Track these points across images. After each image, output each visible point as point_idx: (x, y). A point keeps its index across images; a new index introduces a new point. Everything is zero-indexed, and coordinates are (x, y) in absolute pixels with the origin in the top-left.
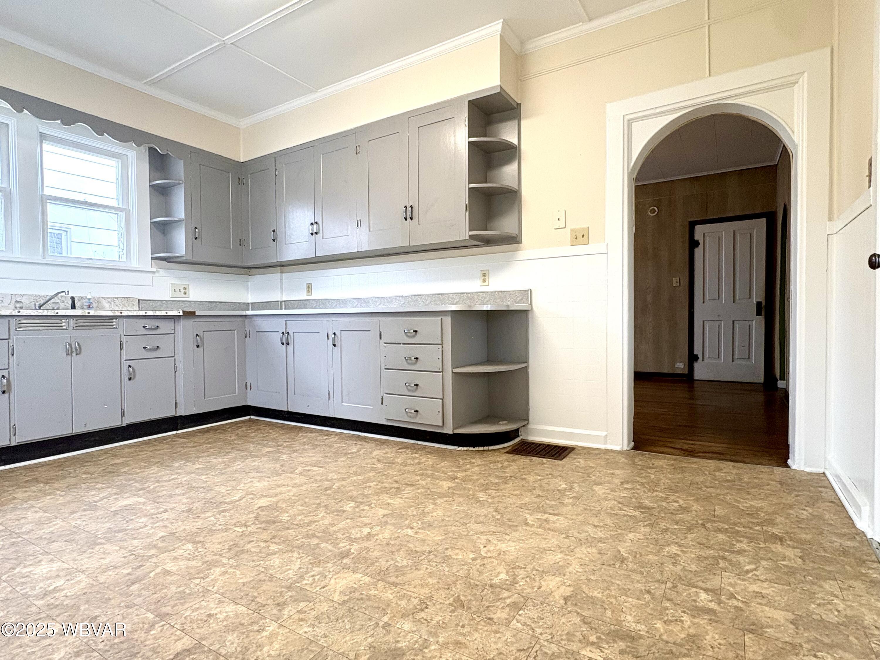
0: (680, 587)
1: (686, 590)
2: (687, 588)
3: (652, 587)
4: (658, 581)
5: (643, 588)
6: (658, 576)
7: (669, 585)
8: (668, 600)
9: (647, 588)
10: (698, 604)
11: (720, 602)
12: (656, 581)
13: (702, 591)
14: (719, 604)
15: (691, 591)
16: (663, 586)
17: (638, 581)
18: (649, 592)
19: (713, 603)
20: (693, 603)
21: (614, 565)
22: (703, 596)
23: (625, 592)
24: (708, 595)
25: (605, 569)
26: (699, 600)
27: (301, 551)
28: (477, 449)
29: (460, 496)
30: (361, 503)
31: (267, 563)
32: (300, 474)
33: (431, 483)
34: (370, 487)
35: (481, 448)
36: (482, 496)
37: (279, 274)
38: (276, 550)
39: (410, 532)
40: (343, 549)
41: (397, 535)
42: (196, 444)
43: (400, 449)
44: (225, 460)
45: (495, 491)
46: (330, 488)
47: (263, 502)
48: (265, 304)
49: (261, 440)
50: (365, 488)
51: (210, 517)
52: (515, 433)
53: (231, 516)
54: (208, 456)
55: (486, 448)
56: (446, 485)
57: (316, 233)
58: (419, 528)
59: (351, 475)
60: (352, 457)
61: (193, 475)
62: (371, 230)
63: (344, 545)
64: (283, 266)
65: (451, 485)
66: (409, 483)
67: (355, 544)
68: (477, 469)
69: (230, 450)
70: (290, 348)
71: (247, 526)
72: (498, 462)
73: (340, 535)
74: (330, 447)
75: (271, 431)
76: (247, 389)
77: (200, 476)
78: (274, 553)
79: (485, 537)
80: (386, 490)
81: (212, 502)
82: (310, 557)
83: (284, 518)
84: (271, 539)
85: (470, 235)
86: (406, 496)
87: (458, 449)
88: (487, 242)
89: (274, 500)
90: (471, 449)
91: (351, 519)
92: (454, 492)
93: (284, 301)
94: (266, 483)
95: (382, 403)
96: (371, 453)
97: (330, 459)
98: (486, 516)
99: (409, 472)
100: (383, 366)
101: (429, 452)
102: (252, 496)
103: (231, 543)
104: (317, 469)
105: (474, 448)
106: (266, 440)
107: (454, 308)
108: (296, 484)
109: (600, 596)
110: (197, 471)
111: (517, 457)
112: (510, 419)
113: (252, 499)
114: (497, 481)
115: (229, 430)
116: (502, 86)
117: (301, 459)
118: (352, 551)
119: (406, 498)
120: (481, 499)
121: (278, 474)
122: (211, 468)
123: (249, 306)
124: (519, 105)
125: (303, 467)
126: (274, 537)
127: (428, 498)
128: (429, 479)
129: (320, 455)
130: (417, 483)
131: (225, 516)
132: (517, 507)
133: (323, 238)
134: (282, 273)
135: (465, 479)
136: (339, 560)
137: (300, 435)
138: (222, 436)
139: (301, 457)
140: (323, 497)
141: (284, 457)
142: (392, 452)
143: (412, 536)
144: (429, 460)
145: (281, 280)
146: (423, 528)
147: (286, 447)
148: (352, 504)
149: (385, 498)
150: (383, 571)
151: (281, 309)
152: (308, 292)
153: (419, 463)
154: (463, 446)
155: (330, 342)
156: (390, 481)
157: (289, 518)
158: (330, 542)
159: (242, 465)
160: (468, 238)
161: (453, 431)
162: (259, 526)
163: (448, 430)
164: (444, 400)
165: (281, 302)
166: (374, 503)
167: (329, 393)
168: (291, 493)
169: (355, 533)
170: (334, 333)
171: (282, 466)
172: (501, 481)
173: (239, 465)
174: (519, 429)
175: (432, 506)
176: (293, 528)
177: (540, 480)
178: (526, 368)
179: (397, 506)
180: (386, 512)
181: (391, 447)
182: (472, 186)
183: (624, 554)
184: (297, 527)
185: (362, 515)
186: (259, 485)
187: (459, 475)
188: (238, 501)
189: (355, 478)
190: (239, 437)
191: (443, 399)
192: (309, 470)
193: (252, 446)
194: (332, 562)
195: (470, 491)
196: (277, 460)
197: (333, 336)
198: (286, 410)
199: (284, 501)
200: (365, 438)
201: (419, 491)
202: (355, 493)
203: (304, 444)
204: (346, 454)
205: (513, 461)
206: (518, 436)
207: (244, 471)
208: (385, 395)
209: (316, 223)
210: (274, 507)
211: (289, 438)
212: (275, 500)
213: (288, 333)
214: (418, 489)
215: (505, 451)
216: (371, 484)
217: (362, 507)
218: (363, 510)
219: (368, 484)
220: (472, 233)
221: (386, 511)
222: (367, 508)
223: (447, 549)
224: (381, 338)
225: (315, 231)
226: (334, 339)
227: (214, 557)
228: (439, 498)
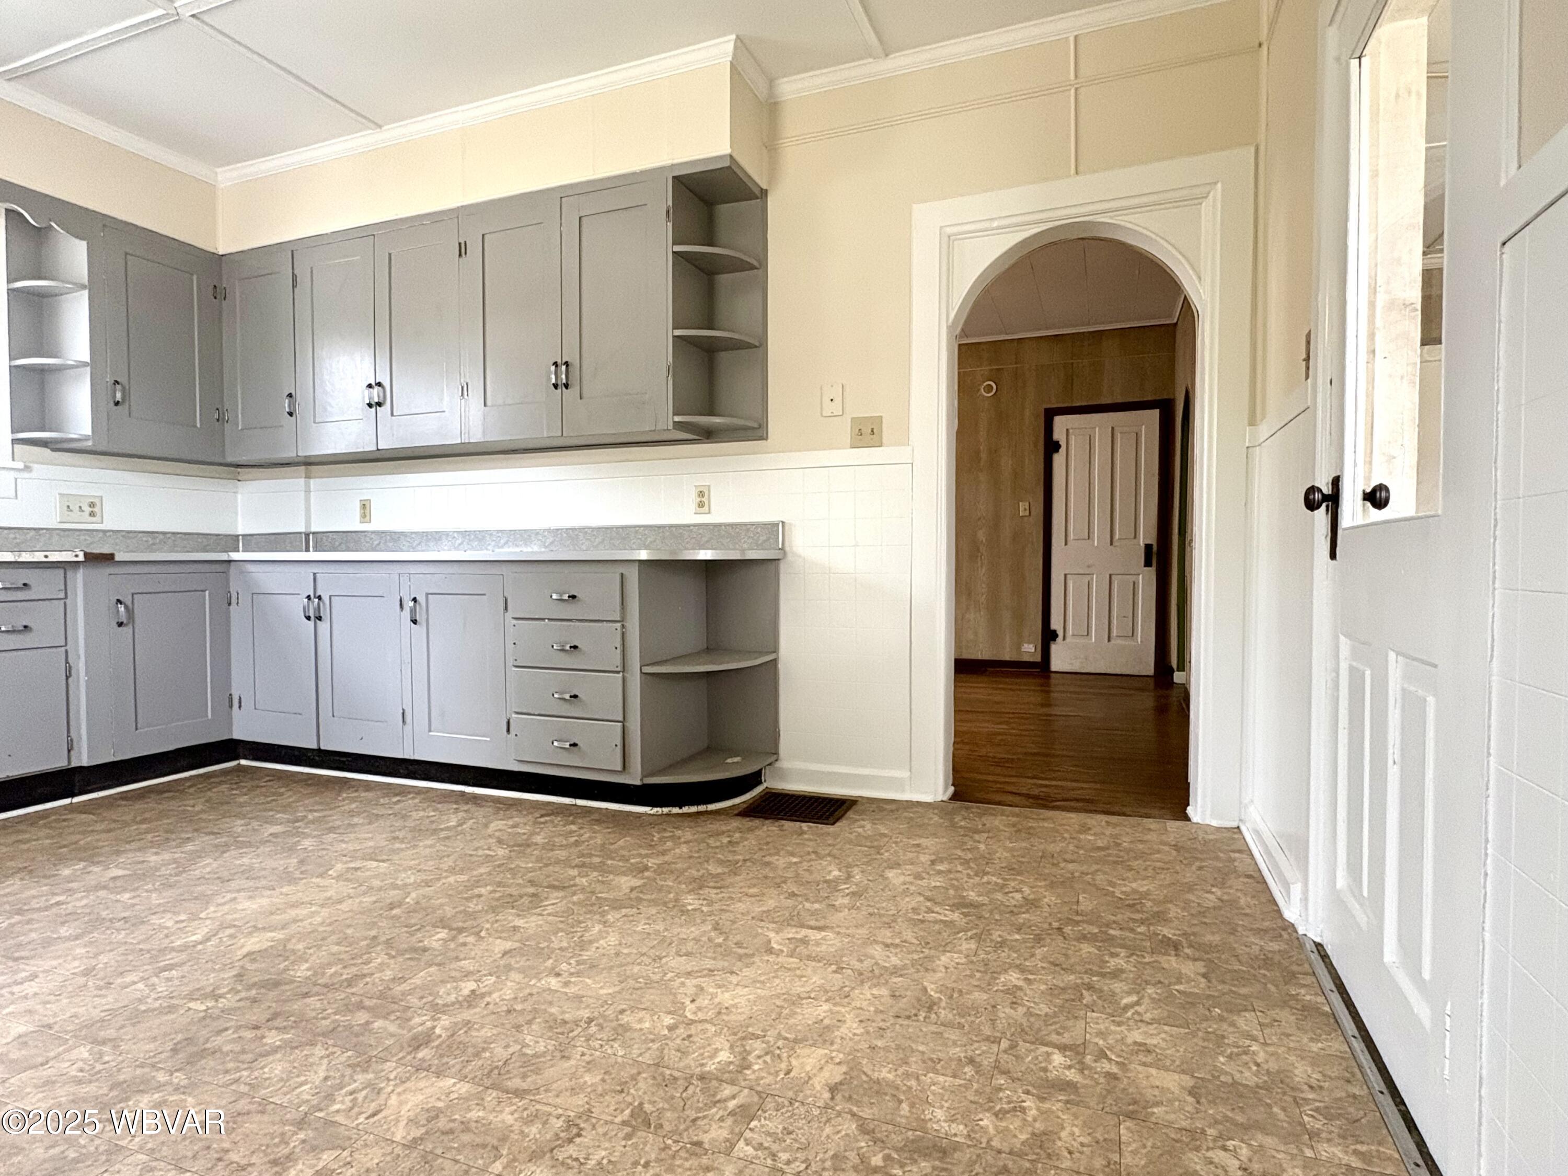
0: (1023, 1047)
1: (1032, 1050)
2: (1033, 1047)
3: (977, 1052)
4: (987, 1039)
5: (962, 1055)
6: (987, 1031)
7: (1005, 1044)
8: (1004, 1073)
9: (970, 1053)
10: (1048, 1074)
11: (1082, 1068)
12: (984, 1040)
13: (1056, 1051)
14: (1081, 1071)
15: (1038, 1052)
16: (995, 1048)
17: (955, 1043)
18: (971, 1061)
19: (1073, 1070)
20: (1042, 1074)
21: (916, 1015)
22: (1058, 1059)
23: (932, 1065)
24: (1065, 1057)
25: (901, 1025)
26: (1050, 1067)
27: (330, 1042)
28: (686, 809)
29: (654, 902)
30: (460, 930)
31: (256, 1074)
32: (338, 878)
33: (599, 881)
34: (480, 896)
35: (693, 809)
36: (691, 902)
37: (303, 480)
38: (278, 1043)
39: (554, 982)
40: (420, 1029)
41: (528, 991)
42: (113, 825)
43: (542, 816)
44: (176, 856)
45: (715, 891)
46: (400, 904)
47: (253, 943)
48: (273, 537)
49: (260, 811)
50: (468, 899)
51: (135, 983)
52: (755, 779)
53: (183, 977)
54: (139, 850)
55: (702, 808)
56: (626, 882)
57: (379, 404)
58: (572, 974)
59: (444, 874)
60: (448, 838)
61: (102, 893)
62: (489, 403)
63: (420, 1022)
64: (309, 463)
65: (636, 882)
66: (556, 883)
67: (444, 1017)
68: (684, 848)
69: (189, 835)
70: (324, 626)
71: (217, 998)
72: (723, 833)
73: (414, 1001)
74: (404, 817)
75: (283, 790)
76: (231, 706)
77: (118, 893)
78: (275, 1050)
79: (695, 982)
80: (511, 902)
81: (141, 950)
82: (350, 1053)
83: (298, 974)
84: (268, 1021)
85: (675, 422)
86: (550, 909)
87: (652, 812)
88: (708, 435)
89: (279, 935)
90: (676, 810)
91: (439, 965)
92: (641, 895)
93: (314, 533)
94: (265, 902)
95: (508, 731)
96: (486, 826)
97: (402, 842)
98: (697, 940)
99: (558, 862)
100: (510, 662)
101: (597, 820)
102: (232, 931)
103: (180, 1037)
104: (375, 864)
105: (681, 808)
106: (271, 810)
107: (644, 555)
108: (330, 898)
109: (890, 1076)
110: (111, 885)
111: (757, 822)
112: (747, 753)
113: (232, 936)
114: (719, 870)
115: (192, 790)
116: (734, 155)
117: (344, 846)
118: (438, 1031)
119: (549, 914)
120: (690, 908)
121: (292, 881)
122: (143, 875)
123: (238, 541)
124: (764, 193)
125: (346, 863)
126: (275, 1016)
127: (590, 912)
128: (595, 874)
129: (384, 836)
130: (572, 883)
131: (169, 979)
132: (753, 918)
133: (392, 415)
134: (308, 477)
135: (661, 870)
136: (409, 1053)
137: (345, 795)
138: (173, 805)
139: (342, 841)
140: (383, 923)
141: (307, 843)
142: (525, 824)
143: (557, 991)
144: (595, 837)
145: (308, 491)
146: (578, 974)
147: (313, 822)
148: (443, 934)
149: (510, 917)
150: (497, 1067)
151: (307, 550)
152: (364, 516)
153: (577, 844)
154: (661, 807)
155: (406, 614)
156: (520, 881)
157: (309, 973)
158: (392, 1017)
159: (215, 865)
160: (671, 427)
161: (641, 780)
162: (243, 994)
163: (634, 778)
164: (626, 724)
165: (307, 535)
166: (487, 929)
167: (403, 714)
168: (318, 919)
169: (446, 994)
170: (415, 600)
171: (302, 862)
172: (726, 870)
173: (208, 865)
174: (760, 771)
175: (597, 928)
176: (318, 994)
177: (795, 863)
178: (775, 662)
179: (531, 932)
180: (508, 945)
181: (525, 813)
182: (678, 332)
183: (932, 993)
184: (326, 990)
185: (462, 956)
186: (249, 906)
187: (651, 862)
188: (201, 943)
189: (452, 879)
190: (212, 806)
191: (623, 721)
192: (356, 869)
193: (239, 822)
194: (394, 1059)
195: (670, 893)
196: (291, 849)
197: (412, 604)
198: (315, 746)
199: (302, 937)
200: (475, 798)
201: (575, 898)
202: (449, 911)
203: (352, 814)
204: (435, 831)
205: (750, 830)
206: (760, 783)
207: (219, 878)
208: (514, 716)
209: (379, 384)
210: (281, 951)
211: (321, 803)
212: (282, 936)
213: (319, 598)
214: (574, 894)
215: (736, 812)
216: (483, 891)
217: (461, 939)
218: (464, 944)
219: (476, 891)
220: (677, 419)
221: (510, 943)
222: (471, 939)
223: (622, 1012)
224: (506, 608)
225: (376, 400)
226: (413, 611)
227: (139, 1071)
228: (614, 908)
